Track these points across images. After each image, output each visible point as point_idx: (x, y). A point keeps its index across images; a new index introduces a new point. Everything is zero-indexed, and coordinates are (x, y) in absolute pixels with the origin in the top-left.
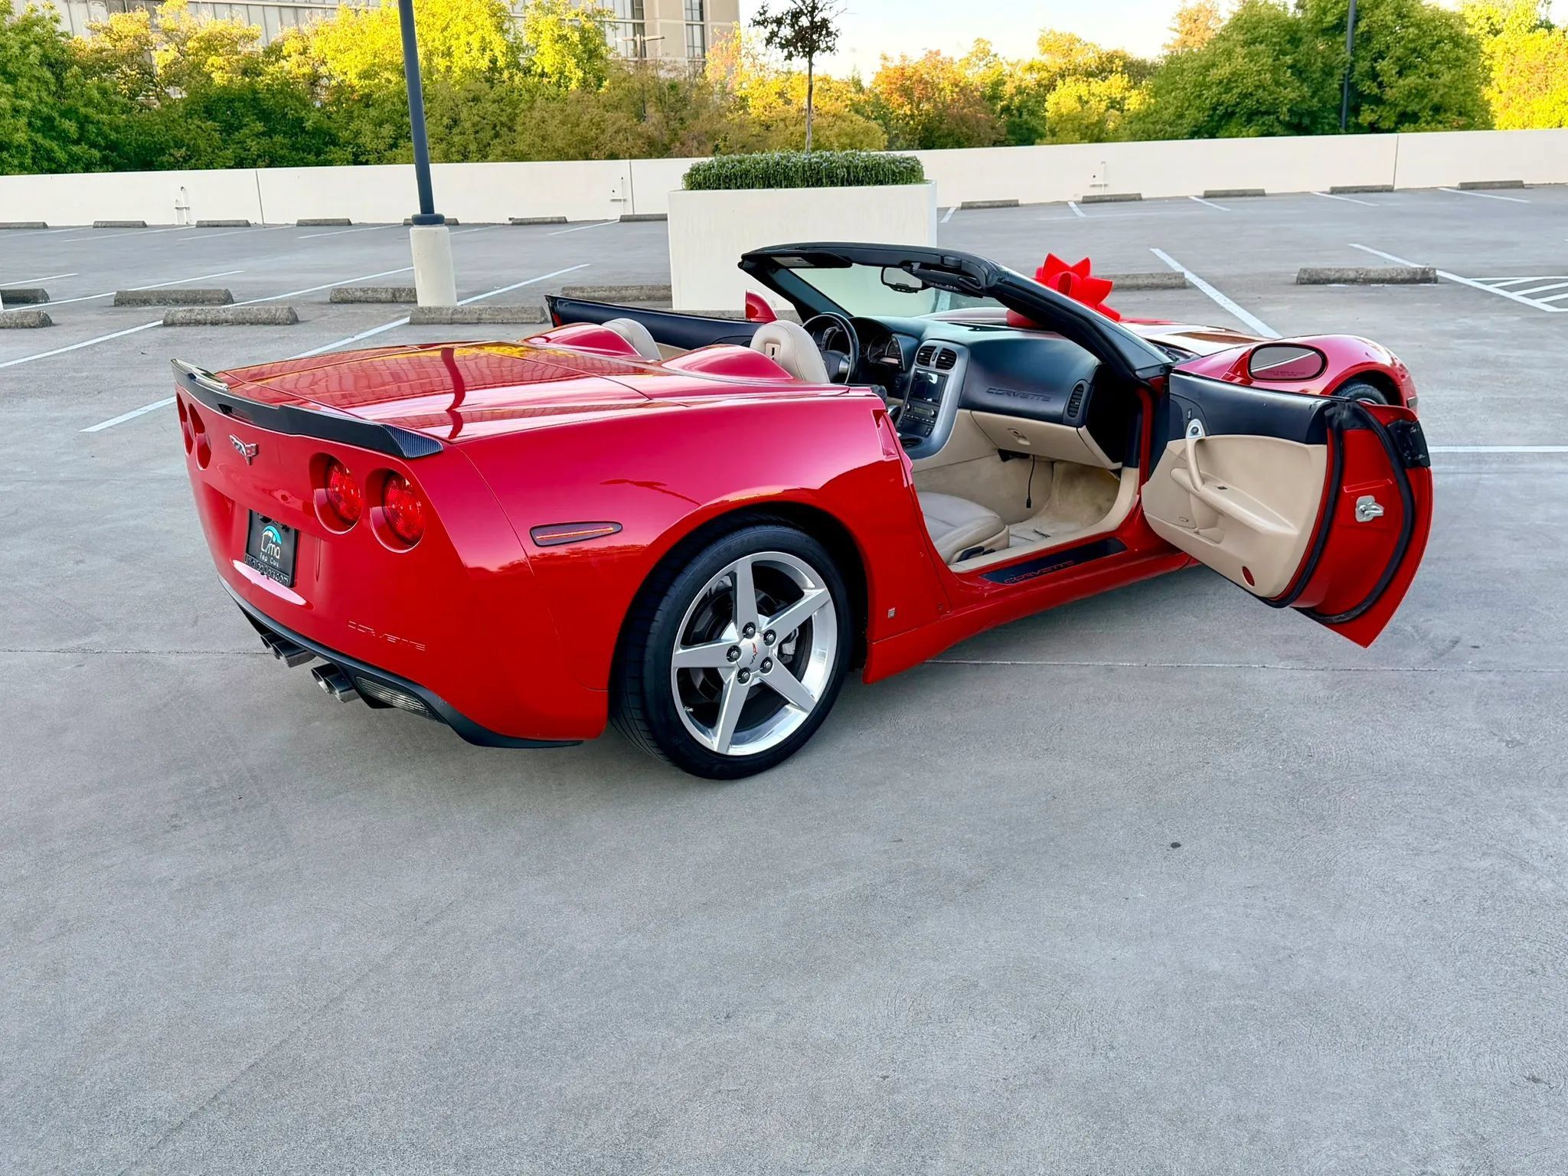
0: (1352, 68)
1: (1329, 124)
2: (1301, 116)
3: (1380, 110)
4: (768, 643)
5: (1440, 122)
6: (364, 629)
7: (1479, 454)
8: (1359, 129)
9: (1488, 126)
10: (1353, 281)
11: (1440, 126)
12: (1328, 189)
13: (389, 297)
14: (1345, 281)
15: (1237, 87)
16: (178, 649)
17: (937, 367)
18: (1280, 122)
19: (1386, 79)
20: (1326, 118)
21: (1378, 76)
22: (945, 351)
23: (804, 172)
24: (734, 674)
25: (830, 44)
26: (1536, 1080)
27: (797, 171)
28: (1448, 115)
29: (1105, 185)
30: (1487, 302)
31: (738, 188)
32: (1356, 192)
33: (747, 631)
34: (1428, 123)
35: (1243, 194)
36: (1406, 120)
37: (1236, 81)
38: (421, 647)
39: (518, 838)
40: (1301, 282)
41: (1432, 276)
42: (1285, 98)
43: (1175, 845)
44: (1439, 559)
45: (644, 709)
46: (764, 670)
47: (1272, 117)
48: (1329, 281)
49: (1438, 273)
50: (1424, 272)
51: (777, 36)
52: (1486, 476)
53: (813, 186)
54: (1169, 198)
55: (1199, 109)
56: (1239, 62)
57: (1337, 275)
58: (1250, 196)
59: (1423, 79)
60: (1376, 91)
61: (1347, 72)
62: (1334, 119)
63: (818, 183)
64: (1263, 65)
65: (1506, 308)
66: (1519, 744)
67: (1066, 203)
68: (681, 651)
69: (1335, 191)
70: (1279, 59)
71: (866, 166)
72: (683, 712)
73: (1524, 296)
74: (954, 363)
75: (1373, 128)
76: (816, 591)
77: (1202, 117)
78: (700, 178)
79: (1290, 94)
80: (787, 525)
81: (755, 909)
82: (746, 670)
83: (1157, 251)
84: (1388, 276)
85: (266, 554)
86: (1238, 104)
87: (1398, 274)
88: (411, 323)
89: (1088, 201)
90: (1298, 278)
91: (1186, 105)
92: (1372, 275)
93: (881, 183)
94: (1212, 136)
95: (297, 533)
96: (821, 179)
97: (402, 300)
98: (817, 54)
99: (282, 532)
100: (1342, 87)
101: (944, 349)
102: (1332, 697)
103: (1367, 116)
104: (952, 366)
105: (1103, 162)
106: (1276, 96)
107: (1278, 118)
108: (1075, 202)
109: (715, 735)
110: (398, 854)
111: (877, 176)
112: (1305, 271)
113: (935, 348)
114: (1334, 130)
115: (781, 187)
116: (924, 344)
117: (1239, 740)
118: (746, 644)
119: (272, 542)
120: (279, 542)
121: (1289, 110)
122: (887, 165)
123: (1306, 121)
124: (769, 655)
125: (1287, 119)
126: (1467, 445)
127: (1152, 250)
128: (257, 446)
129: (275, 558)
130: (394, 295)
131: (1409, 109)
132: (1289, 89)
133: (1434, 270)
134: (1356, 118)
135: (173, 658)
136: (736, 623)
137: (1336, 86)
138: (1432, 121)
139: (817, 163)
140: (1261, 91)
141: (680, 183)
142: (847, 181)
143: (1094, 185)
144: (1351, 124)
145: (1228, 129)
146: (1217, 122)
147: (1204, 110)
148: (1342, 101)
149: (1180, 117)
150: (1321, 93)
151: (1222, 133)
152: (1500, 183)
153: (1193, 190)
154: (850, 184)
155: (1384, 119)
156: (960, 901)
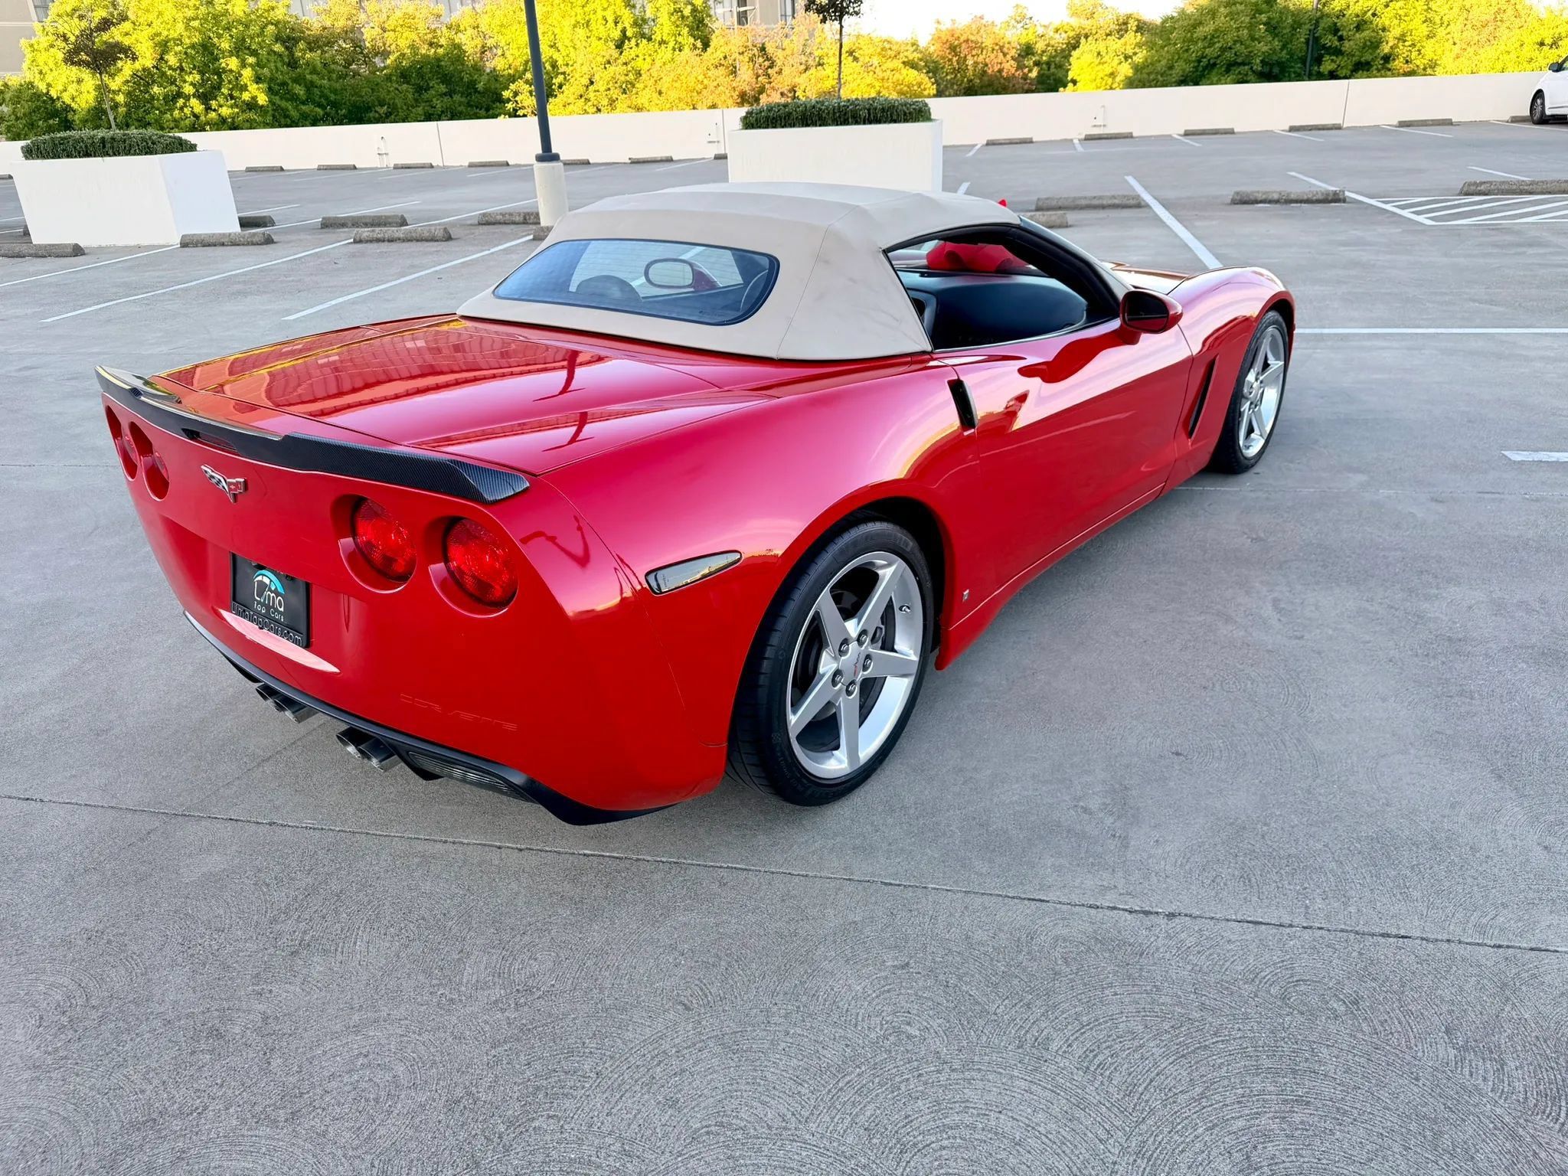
0: (1317, 25)
1: (1295, 72)
2: (1271, 65)
3: (1338, 60)
8: (1320, 77)
10: (1277, 202)
11: (1389, 73)
12: (1287, 128)
13: (522, 219)
14: (1270, 202)
15: (1219, 42)
18: (1254, 72)
19: (1345, 33)
20: (1292, 67)
21: (1338, 30)
23: (834, 113)
25: (856, 9)
26: (1178, 754)
27: (829, 113)
29: (1104, 126)
30: (1381, 218)
31: (783, 127)
32: (1310, 130)
34: (1378, 70)
35: (1216, 132)
36: (1361, 68)
37: (1218, 37)
40: (1234, 202)
41: (1341, 197)
42: (1259, 51)
47: (1246, 67)
48: (1257, 202)
49: (1347, 194)
50: (1335, 193)
53: (841, 124)
54: (1155, 136)
55: (1187, 61)
56: (1221, 20)
57: (1264, 197)
58: (1222, 134)
60: (1336, 43)
61: (1312, 27)
62: (1299, 68)
63: (845, 122)
64: (1242, 22)
65: (1393, 222)
66: (1261, 540)
67: (1072, 140)
69: (1293, 129)
70: (1255, 18)
71: (883, 109)
73: (1413, 212)
75: (1333, 76)
77: (1189, 68)
78: (753, 120)
79: (1263, 47)
83: (1131, 180)
84: (1305, 197)
86: (1219, 56)
87: (1316, 196)
88: (534, 239)
89: (1089, 138)
90: (1232, 200)
91: (1176, 57)
92: (1293, 197)
93: (895, 121)
94: (1196, 84)
96: (847, 119)
97: (531, 221)
98: (846, 17)
100: (1307, 42)
103: (1327, 66)
105: (1103, 106)
106: (1250, 49)
107: (1251, 68)
108: (1079, 140)
111: (891, 116)
112: (1237, 193)
114: (1299, 78)
115: (815, 126)
121: (1262, 61)
122: (900, 107)
123: (1276, 70)
125: (1260, 69)
127: (1126, 177)
130: (525, 219)
131: (1363, 59)
132: (1262, 43)
133: (1344, 192)
134: (1319, 68)
137: (1302, 40)
138: (1383, 68)
139: (846, 106)
140: (1238, 45)
141: (738, 125)
142: (868, 120)
143: (1095, 126)
144: (1314, 72)
145: (1208, 79)
146: (1199, 73)
147: (1190, 62)
148: (1307, 53)
149: (1171, 68)
150: (1289, 46)
151: (1204, 81)
152: (1432, 120)
153: (1176, 129)
154: (870, 122)
155: (1342, 68)
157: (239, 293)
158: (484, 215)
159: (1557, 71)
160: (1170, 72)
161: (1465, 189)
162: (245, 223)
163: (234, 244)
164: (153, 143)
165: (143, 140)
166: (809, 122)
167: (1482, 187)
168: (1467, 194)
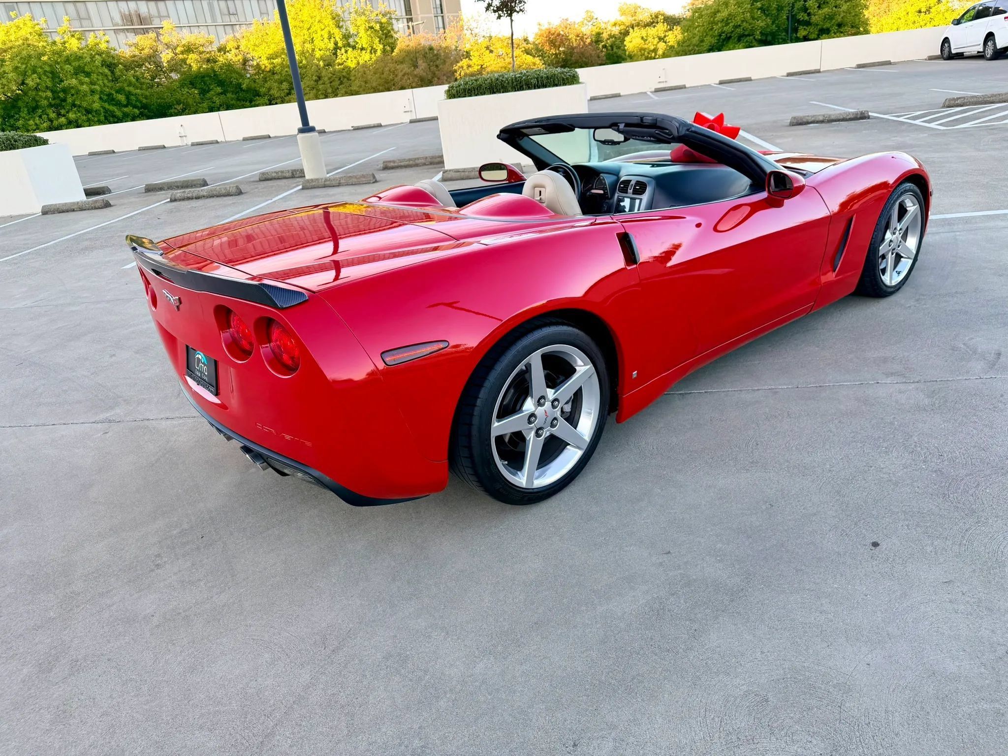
0: (793, 7)
2: (767, 35)
3: (808, 28)
4: (554, 407)
5: (842, 32)
6: (269, 430)
7: (946, 219)
8: (798, 40)
9: (867, 32)
10: (822, 122)
11: (842, 35)
12: (785, 74)
13: (290, 174)
14: (817, 122)
15: (732, 22)
17: (633, 194)
18: (756, 40)
19: (812, 11)
20: (780, 35)
21: (807, 9)
22: (638, 183)
23: (513, 83)
24: (533, 433)
25: (521, 8)
27: (509, 83)
28: (846, 28)
29: (666, 82)
30: (903, 127)
31: (476, 95)
32: (802, 74)
33: (540, 402)
34: (835, 33)
35: (740, 80)
36: (823, 33)
37: (731, 19)
38: (308, 444)
39: (393, 564)
40: (792, 124)
41: (866, 115)
42: (758, 26)
43: (875, 545)
44: (956, 292)
45: (474, 467)
46: (553, 426)
47: (751, 37)
48: (808, 123)
49: (870, 114)
50: (862, 113)
51: (491, 6)
52: (958, 233)
53: (518, 90)
54: (701, 86)
55: (713, 36)
56: (732, 8)
57: (813, 119)
58: (744, 81)
59: (832, 9)
60: (806, 18)
61: (790, 9)
62: (785, 35)
63: (521, 89)
64: (745, 9)
65: (916, 130)
67: (645, 93)
68: (496, 424)
69: (789, 75)
70: (754, 5)
71: (548, 77)
72: (500, 464)
73: (922, 122)
74: (646, 190)
75: (806, 39)
76: (584, 367)
77: (714, 41)
78: (454, 92)
79: (761, 24)
80: (563, 324)
81: (575, 627)
82: (541, 428)
84: (842, 117)
85: (199, 371)
86: (733, 32)
87: (847, 116)
88: (303, 189)
89: (657, 91)
90: (790, 122)
91: (705, 34)
92: (833, 117)
93: (557, 85)
94: (719, 50)
95: (215, 360)
96: (523, 86)
97: (297, 176)
98: (515, 14)
99: (207, 355)
100: (788, 17)
101: (637, 181)
102: (934, 404)
103: (802, 33)
104: (644, 192)
105: (664, 69)
106: (753, 25)
107: (754, 38)
108: (651, 92)
109: (523, 475)
110: (309, 583)
111: (554, 82)
112: (795, 118)
113: (631, 181)
114: (785, 42)
115: (500, 93)
116: (622, 180)
117: (885, 445)
118: (540, 411)
119: (202, 362)
120: (206, 362)
121: (760, 33)
122: (559, 75)
123: (769, 38)
124: (555, 416)
125: (759, 38)
126: (936, 214)
129: (204, 374)
130: (293, 174)
131: (825, 27)
132: (760, 21)
133: (868, 112)
134: (796, 34)
135: (164, 423)
136: (532, 397)
137: (785, 17)
138: (837, 32)
139: (519, 77)
140: (744, 23)
141: (443, 96)
143: (660, 82)
144: (793, 38)
145: (727, 46)
146: (721, 43)
147: (715, 36)
148: (788, 25)
149: (702, 41)
150: (777, 22)
151: (724, 48)
152: (878, 62)
153: (714, 80)
154: (539, 88)
155: (812, 33)
156: (730, 611)
157: (86, 249)
158: (263, 174)
159: (957, 24)
160: (702, 44)
161: (948, 103)
162: (89, 193)
163: (81, 209)
164: (15, 141)
165: (8, 139)
166: (495, 90)
167: (959, 102)
168: (949, 107)
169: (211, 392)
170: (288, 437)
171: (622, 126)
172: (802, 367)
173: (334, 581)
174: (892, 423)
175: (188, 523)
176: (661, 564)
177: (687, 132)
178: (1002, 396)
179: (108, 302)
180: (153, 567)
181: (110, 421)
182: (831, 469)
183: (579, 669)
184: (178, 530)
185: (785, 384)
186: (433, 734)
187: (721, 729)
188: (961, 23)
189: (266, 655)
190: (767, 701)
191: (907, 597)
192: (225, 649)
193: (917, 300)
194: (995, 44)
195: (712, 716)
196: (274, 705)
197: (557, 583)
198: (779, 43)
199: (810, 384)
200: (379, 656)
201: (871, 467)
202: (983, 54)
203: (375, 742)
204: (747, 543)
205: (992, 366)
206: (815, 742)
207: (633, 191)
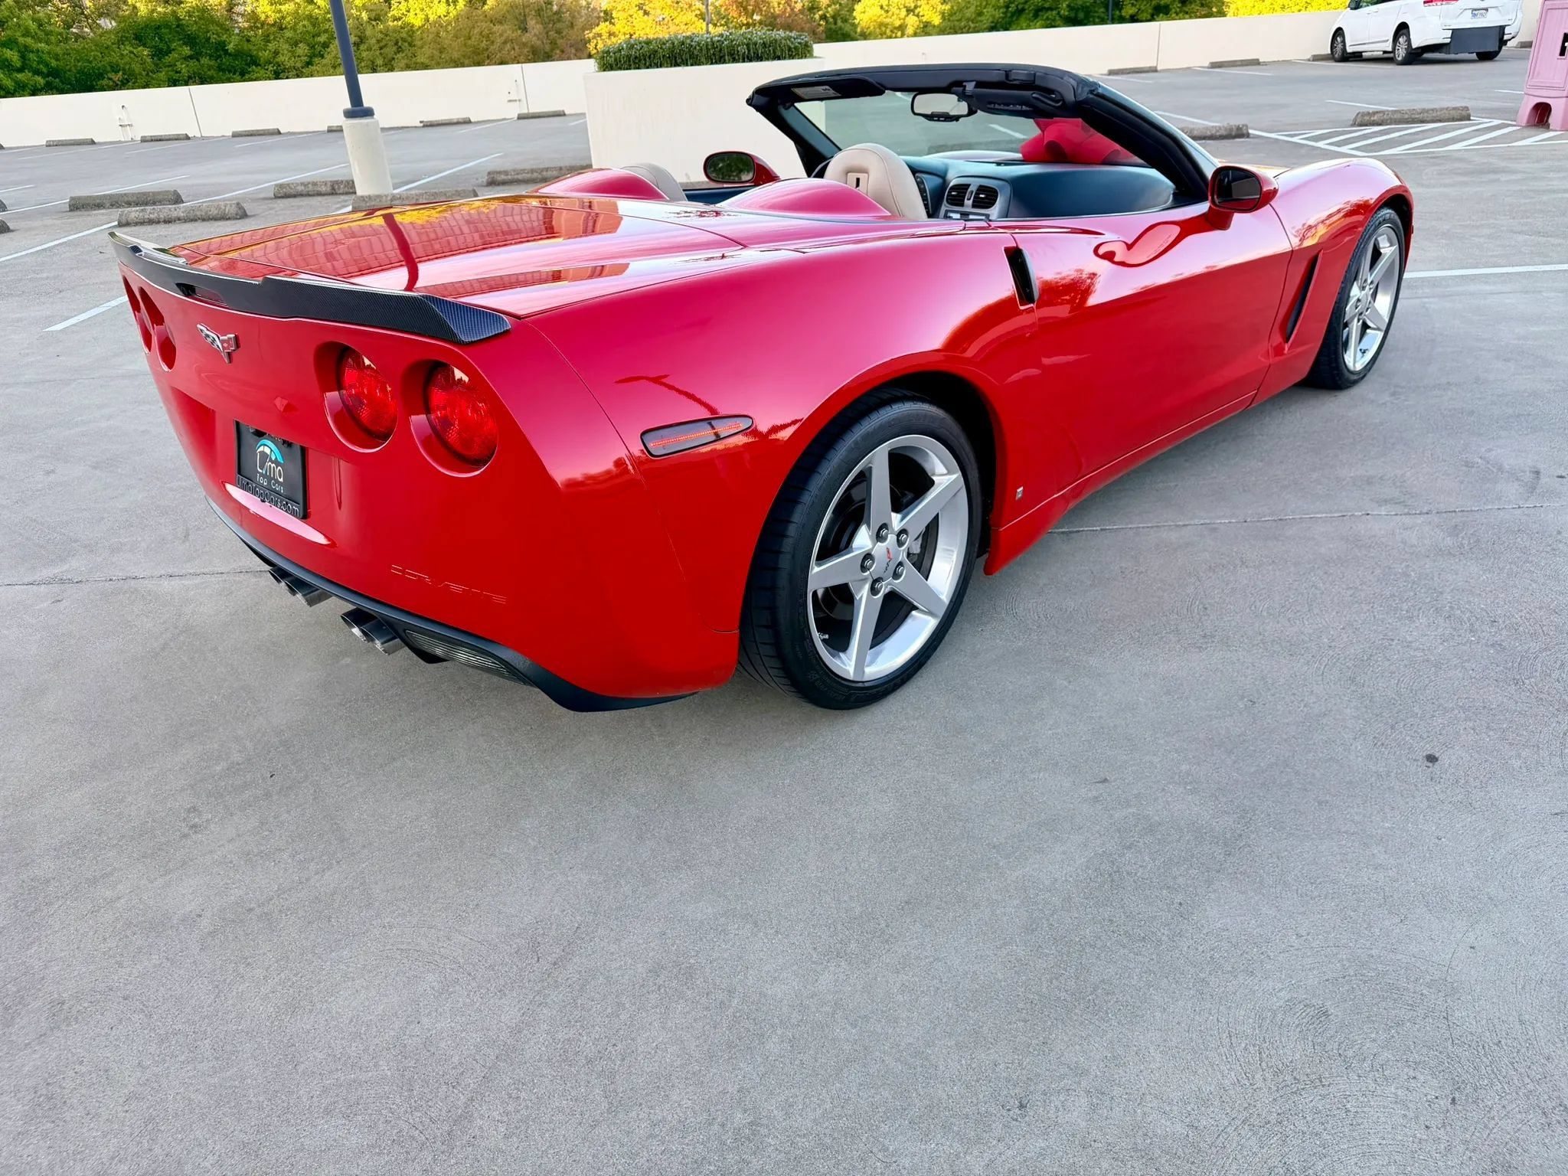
1: (1098, 17)
2: (1077, 10)
4: (900, 543)
5: (1187, 13)
6: (415, 576)
8: (1122, 20)
9: (1222, 14)
11: (1187, 16)
12: (1106, 72)
13: (329, 189)
16: (170, 571)
17: (974, 206)
18: (1061, 17)
20: (1096, 10)
22: (982, 189)
23: (708, 50)
24: (866, 588)
27: (701, 50)
28: (1193, 6)
31: (648, 68)
32: (1129, 73)
33: (880, 535)
34: (1177, 14)
36: (1160, 11)
38: (499, 599)
39: (633, 811)
41: (1245, 132)
43: (1431, 759)
44: (1449, 383)
45: (777, 644)
46: (896, 576)
47: (1054, 12)
49: (1250, 131)
50: (1238, 128)
52: (1427, 300)
53: (716, 63)
55: (997, 7)
62: (1102, 12)
63: (721, 60)
65: (1323, 155)
68: (815, 570)
69: (1113, 72)
71: (764, 43)
72: (817, 636)
73: (1327, 144)
74: (996, 200)
75: (1134, 19)
76: (947, 477)
77: (999, 14)
78: (611, 60)
81: (976, 906)
82: (879, 579)
84: (1209, 133)
85: (264, 476)
87: (1217, 131)
88: (353, 210)
93: (779, 58)
94: (1006, 29)
95: (304, 450)
96: (724, 56)
97: (341, 191)
99: (284, 448)
101: (981, 186)
102: (1462, 545)
103: (1128, 10)
104: (993, 204)
107: (1059, 13)
109: (850, 660)
110: (488, 848)
111: (774, 52)
113: (969, 185)
114: (1103, 22)
115: (687, 65)
116: (951, 184)
117: (1405, 607)
119: (271, 460)
120: (280, 459)
121: (1068, 6)
122: (783, 41)
123: (1081, 15)
124: (901, 559)
125: (1067, 13)
128: (236, 338)
129: (277, 481)
130: (333, 189)
131: (1162, 3)
133: (1246, 127)
134: (1120, 11)
135: (166, 584)
136: (869, 526)
138: (1181, 12)
139: (718, 41)
142: (748, 57)
144: (1116, 17)
145: (1018, 24)
146: (1010, 18)
147: (999, 8)
149: (980, 14)
151: (1014, 27)
152: (1242, 61)
154: (750, 60)
155: (1143, 11)
156: (1230, 871)
158: (281, 186)
159: (1356, 8)
160: (980, 19)
161: (1358, 120)
166: (679, 61)
167: (1376, 118)
168: (1361, 125)
169: (293, 513)
170: (456, 588)
171: (970, 87)
172: (1244, 491)
173: (533, 843)
174: (1406, 575)
175: (240, 751)
176: (1096, 799)
177: (1091, 96)
178: (1559, 533)
179: (28, 384)
180: (186, 830)
181: (62, 581)
182: (1333, 644)
183: (1000, 976)
184: (223, 765)
185: (1224, 517)
186: (766, 1101)
187: (1264, 1064)
188: (1361, 7)
189: (430, 977)
190: (1326, 1014)
191: (1504, 839)
192: (350, 969)
193: (1393, 394)
194: (1409, 40)
195: (1243, 1045)
196: (461, 1064)
197: (928, 836)
198: (1095, 24)
199: (1265, 516)
200: (640, 968)
201: (1393, 640)
202: (1391, 55)
203: (664, 1119)
204: (1229, 762)
205: (1532, 489)
206: (1422, 1078)
207: (974, 201)
